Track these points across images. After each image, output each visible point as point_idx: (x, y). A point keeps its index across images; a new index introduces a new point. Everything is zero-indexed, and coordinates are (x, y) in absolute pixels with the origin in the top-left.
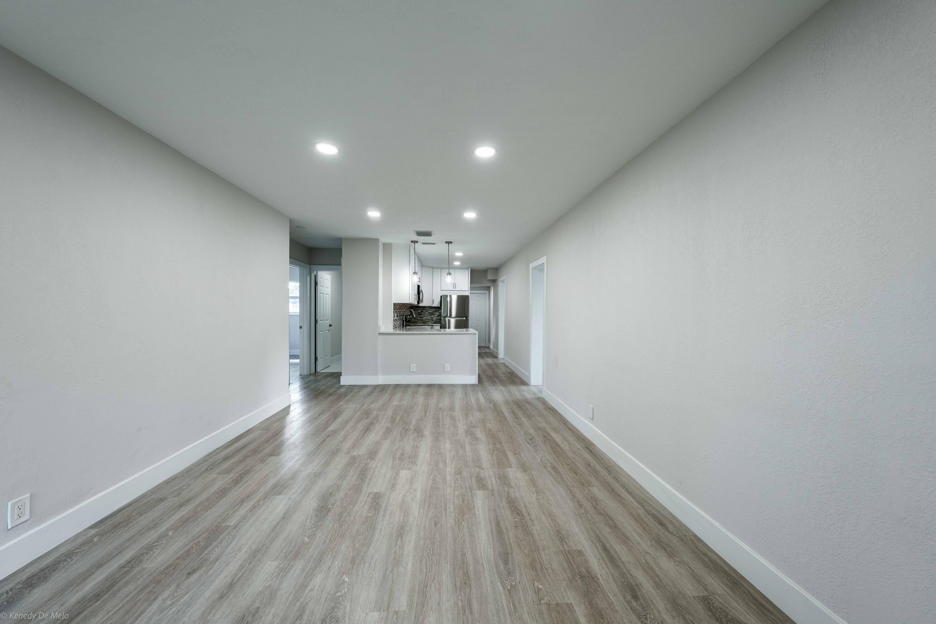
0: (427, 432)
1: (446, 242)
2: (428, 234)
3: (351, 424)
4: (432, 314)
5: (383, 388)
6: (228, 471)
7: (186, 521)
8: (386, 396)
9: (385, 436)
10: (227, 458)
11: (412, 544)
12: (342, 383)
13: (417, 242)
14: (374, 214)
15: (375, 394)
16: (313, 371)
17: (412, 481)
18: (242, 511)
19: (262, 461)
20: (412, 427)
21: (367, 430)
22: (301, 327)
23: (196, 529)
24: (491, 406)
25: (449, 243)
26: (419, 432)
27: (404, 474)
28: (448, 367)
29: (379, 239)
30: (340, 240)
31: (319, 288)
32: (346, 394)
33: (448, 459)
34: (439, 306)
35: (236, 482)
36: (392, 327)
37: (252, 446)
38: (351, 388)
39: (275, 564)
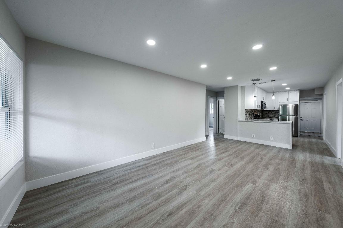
0: (245, 160)
1: (271, 81)
2: (259, 80)
3: (219, 150)
4: (275, 114)
5: (238, 142)
6: (183, 152)
7: (173, 158)
8: (238, 144)
9: (227, 156)
10: (185, 149)
11: (214, 185)
12: (224, 137)
13: (256, 83)
14: (230, 78)
15: (235, 143)
16: (218, 132)
17: (227, 171)
18: (182, 160)
19: (192, 152)
20: (240, 156)
21: (223, 153)
22: (214, 118)
23: (174, 160)
24: (291, 160)
25: (273, 81)
26: (242, 159)
27: (226, 168)
28: (272, 138)
29: (238, 85)
30: (224, 88)
31: (220, 105)
32: (223, 141)
33: (246, 170)
34: (278, 110)
35: (184, 154)
36: (245, 119)
37: (191, 148)
38: (227, 139)
39: (182, 172)
